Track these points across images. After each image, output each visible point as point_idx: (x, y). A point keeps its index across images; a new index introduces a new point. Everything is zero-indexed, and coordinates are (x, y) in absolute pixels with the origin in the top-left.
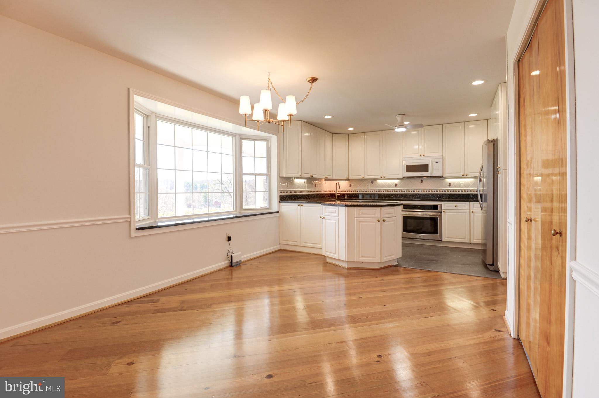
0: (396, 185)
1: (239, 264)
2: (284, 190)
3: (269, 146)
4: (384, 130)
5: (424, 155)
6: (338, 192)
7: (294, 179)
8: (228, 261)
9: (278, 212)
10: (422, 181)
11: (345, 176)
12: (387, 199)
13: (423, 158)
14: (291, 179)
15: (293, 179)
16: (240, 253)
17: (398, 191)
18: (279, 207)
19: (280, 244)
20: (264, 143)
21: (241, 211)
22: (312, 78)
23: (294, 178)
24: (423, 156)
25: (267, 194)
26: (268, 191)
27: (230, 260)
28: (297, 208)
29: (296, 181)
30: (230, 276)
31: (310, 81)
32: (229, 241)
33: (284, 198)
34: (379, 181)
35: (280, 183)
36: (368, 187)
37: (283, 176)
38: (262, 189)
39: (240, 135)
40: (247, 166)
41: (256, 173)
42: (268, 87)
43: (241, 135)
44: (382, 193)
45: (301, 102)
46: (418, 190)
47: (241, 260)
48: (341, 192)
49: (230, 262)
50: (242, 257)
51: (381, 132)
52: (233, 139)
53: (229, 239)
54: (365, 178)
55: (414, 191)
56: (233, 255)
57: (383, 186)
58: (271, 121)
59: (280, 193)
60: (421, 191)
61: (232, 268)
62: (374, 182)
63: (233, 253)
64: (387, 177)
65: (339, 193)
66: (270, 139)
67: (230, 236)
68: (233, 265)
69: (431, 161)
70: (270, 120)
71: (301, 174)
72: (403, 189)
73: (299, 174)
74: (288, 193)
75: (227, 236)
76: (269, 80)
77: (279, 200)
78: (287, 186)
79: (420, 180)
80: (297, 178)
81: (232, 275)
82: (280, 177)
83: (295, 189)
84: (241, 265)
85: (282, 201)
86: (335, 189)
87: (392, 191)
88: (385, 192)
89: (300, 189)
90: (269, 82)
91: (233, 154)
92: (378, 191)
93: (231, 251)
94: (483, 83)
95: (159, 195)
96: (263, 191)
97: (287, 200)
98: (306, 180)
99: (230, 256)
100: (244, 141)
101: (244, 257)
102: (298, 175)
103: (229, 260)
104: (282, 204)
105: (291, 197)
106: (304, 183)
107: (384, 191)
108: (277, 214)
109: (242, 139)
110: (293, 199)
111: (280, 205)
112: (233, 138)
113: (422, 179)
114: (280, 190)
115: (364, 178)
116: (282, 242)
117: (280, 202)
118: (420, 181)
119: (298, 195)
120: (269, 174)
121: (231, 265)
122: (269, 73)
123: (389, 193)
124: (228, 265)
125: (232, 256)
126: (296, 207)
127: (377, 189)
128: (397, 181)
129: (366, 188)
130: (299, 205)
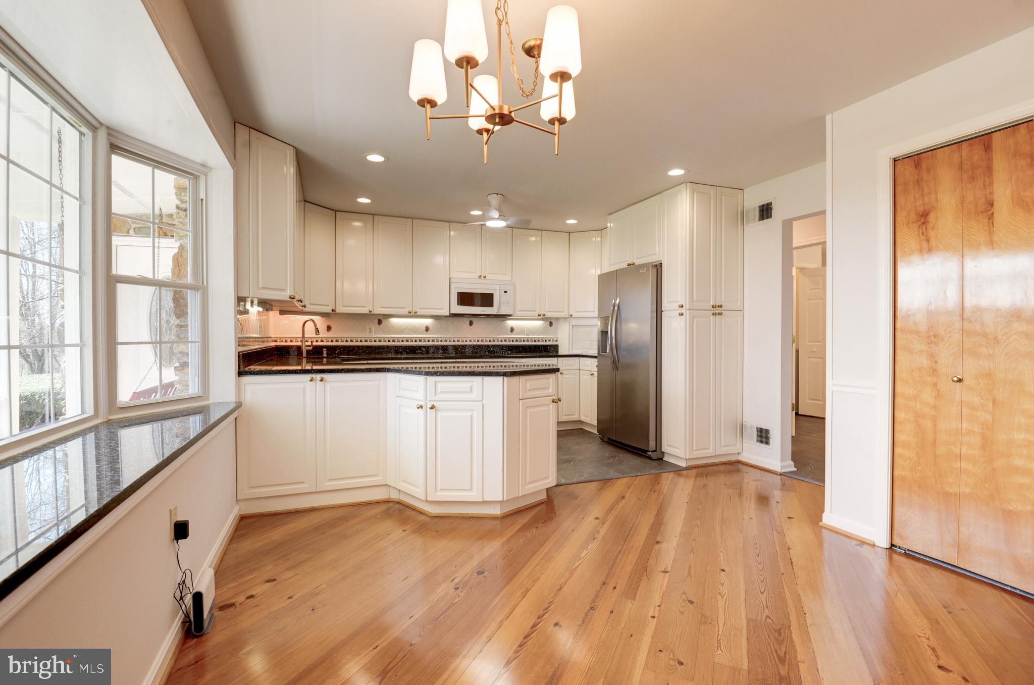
0: (427, 329)
4: (415, 218)
5: (485, 277)
6: (307, 344)
10: (471, 323)
11: (328, 305)
12: (412, 356)
13: (482, 281)
17: (431, 339)
24: (483, 278)
26: (197, 339)
34: (394, 320)
36: (370, 332)
37: (246, 295)
41: (157, 277)
43: (114, 133)
44: (400, 343)
46: (465, 340)
48: (315, 344)
51: (409, 220)
54: (375, 312)
55: (458, 341)
57: (402, 330)
59: (239, 344)
60: (470, 341)
62: (384, 321)
64: (420, 312)
65: (309, 343)
69: (498, 288)
71: (292, 294)
72: (440, 336)
73: (289, 294)
77: (238, 369)
79: (467, 321)
82: (238, 297)
86: (301, 336)
87: (420, 341)
88: (405, 343)
92: (391, 340)
94: (682, 175)
100: (115, 158)
102: (285, 296)
107: (405, 340)
109: (114, 148)
113: (471, 319)
114: (238, 338)
115: (372, 313)
116: (245, 493)
117: (242, 372)
118: (469, 323)
123: (414, 343)
127: (389, 336)
128: (428, 322)
129: (367, 335)
130: (312, 379)
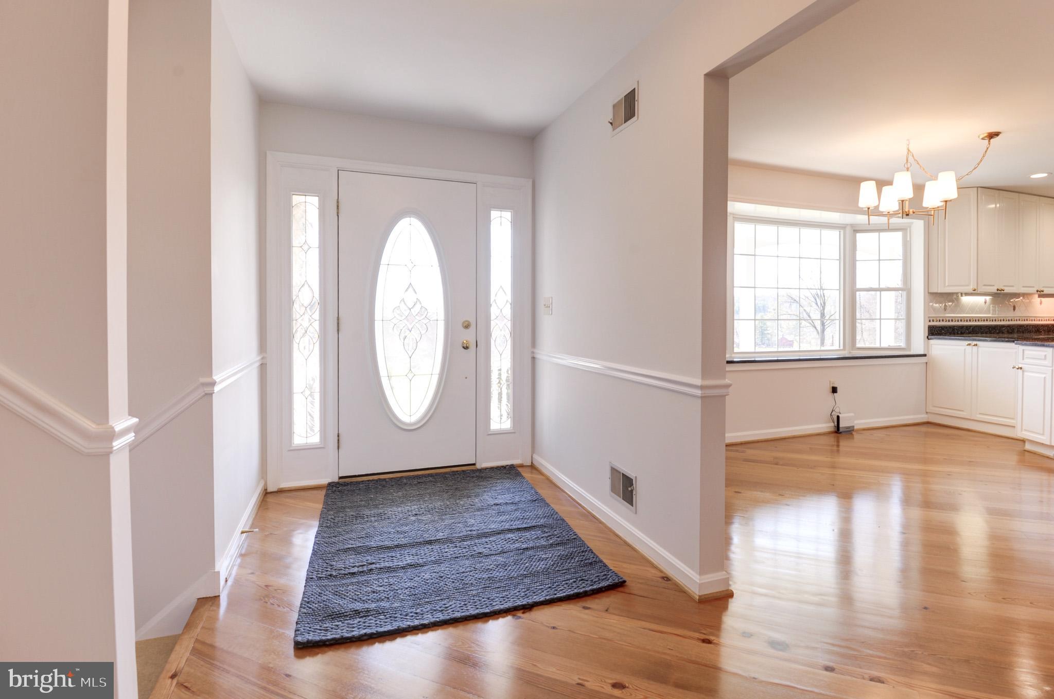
1: (850, 431)
2: (937, 316)
3: (908, 239)
7: (962, 296)
8: (832, 424)
9: (925, 355)
14: (955, 296)
15: (958, 296)
16: (852, 414)
18: (927, 347)
19: (927, 412)
20: (899, 235)
21: (852, 350)
22: (989, 133)
23: (962, 294)
25: (902, 325)
26: (904, 318)
27: (836, 423)
28: (965, 350)
29: (965, 300)
30: (835, 448)
31: (986, 138)
32: (835, 394)
33: (935, 332)
35: (928, 304)
37: (935, 291)
38: (893, 315)
39: (852, 225)
40: (865, 277)
41: (881, 287)
42: (907, 161)
43: (854, 226)
45: (967, 175)
47: (853, 426)
49: (836, 425)
50: (856, 422)
52: (840, 234)
53: (834, 390)
56: (840, 415)
58: (911, 213)
59: (930, 321)
61: (838, 435)
63: (840, 413)
66: (910, 227)
67: (836, 386)
68: (841, 430)
70: (909, 211)
71: (976, 288)
73: (972, 287)
74: (946, 321)
75: (832, 386)
76: (909, 151)
77: (927, 335)
78: (945, 309)
80: (967, 294)
81: (838, 446)
82: (931, 293)
83: (964, 314)
84: (853, 433)
85: (932, 335)
89: (975, 314)
90: (908, 154)
91: (840, 258)
93: (837, 410)
95: (735, 321)
96: (894, 318)
97: (945, 334)
98: (991, 297)
99: (836, 416)
100: (858, 235)
101: (859, 423)
102: (969, 289)
103: (834, 422)
104: (932, 342)
105: (954, 329)
106: (985, 302)
108: (923, 359)
109: (856, 231)
110: (958, 334)
111: (928, 343)
112: (840, 232)
114: (929, 317)
116: (931, 409)
117: (929, 337)
119: (970, 326)
120: (906, 288)
121: (837, 430)
122: (908, 140)
124: (832, 429)
125: (838, 417)
126: (963, 348)
130: (969, 345)
